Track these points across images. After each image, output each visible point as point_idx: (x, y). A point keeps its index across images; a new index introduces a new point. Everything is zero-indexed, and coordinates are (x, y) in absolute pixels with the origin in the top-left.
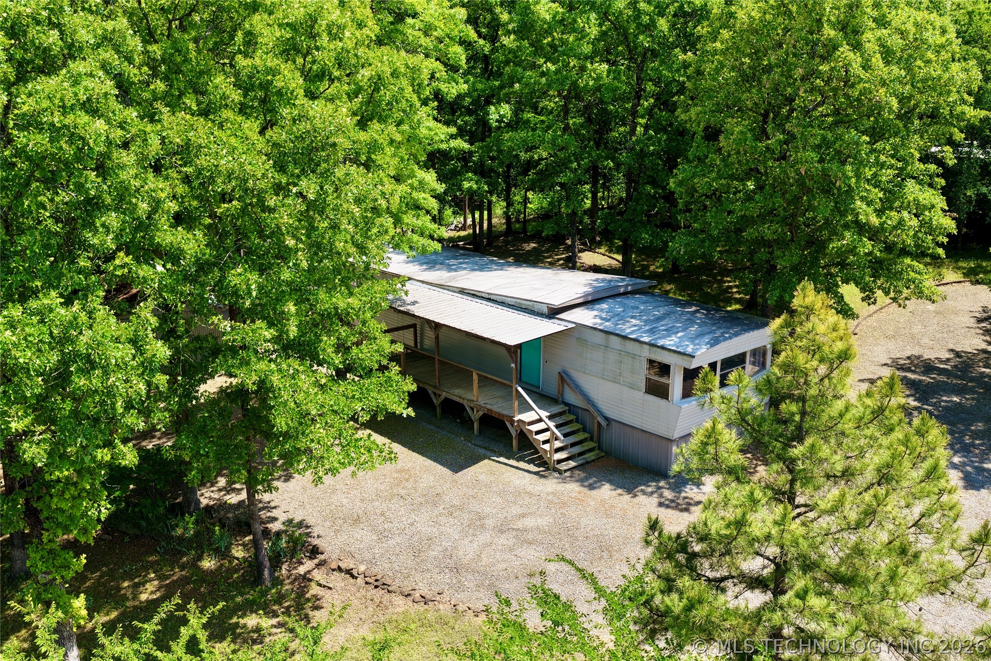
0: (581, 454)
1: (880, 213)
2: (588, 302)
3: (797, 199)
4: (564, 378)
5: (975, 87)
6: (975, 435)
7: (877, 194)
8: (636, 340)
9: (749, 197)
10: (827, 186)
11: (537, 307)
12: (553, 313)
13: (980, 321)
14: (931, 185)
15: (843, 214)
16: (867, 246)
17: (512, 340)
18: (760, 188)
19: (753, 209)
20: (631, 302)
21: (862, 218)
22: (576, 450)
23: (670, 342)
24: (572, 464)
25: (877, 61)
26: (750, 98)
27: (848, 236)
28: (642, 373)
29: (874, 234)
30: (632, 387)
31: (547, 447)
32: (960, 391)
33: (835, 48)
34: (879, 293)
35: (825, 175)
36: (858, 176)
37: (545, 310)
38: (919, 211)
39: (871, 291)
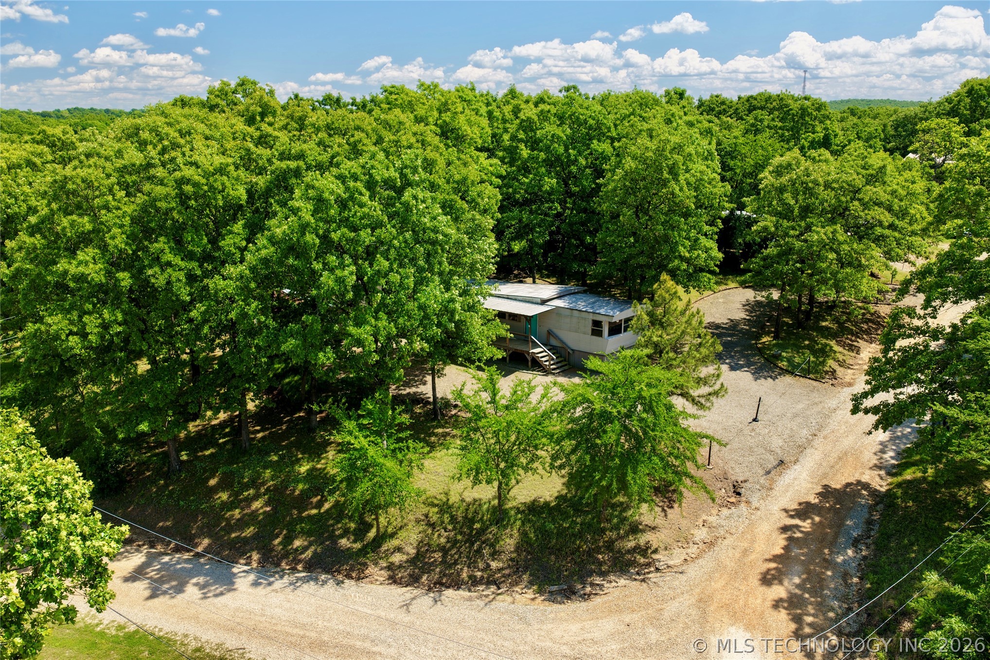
0: (561, 367)
1: (689, 252)
2: (559, 297)
3: (653, 247)
4: (550, 333)
5: (728, 194)
6: (736, 352)
7: (688, 243)
8: (586, 311)
9: (633, 245)
10: (666, 239)
11: (534, 300)
12: (543, 302)
13: (744, 306)
14: (711, 239)
15: (674, 253)
16: (684, 266)
17: (530, 313)
18: (636, 241)
19: (634, 251)
20: (578, 296)
21: (682, 254)
22: (559, 365)
23: (602, 311)
24: (558, 371)
25: (685, 188)
26: (631, 199)
27: (676, 262)
28: (589, 327)
29: (688, 261)
30: (585, 333)
31: (547, 363)
32: (731, 335)
33: (669, 182)
34: (691, 288)
35: (666, 235)
36: (680, 236)
37: (539, 301)
38: (707, 250)
39: (688, 287)
